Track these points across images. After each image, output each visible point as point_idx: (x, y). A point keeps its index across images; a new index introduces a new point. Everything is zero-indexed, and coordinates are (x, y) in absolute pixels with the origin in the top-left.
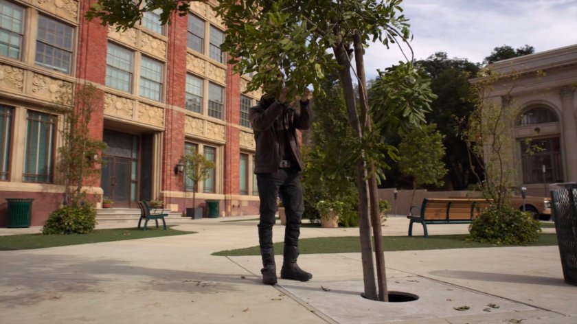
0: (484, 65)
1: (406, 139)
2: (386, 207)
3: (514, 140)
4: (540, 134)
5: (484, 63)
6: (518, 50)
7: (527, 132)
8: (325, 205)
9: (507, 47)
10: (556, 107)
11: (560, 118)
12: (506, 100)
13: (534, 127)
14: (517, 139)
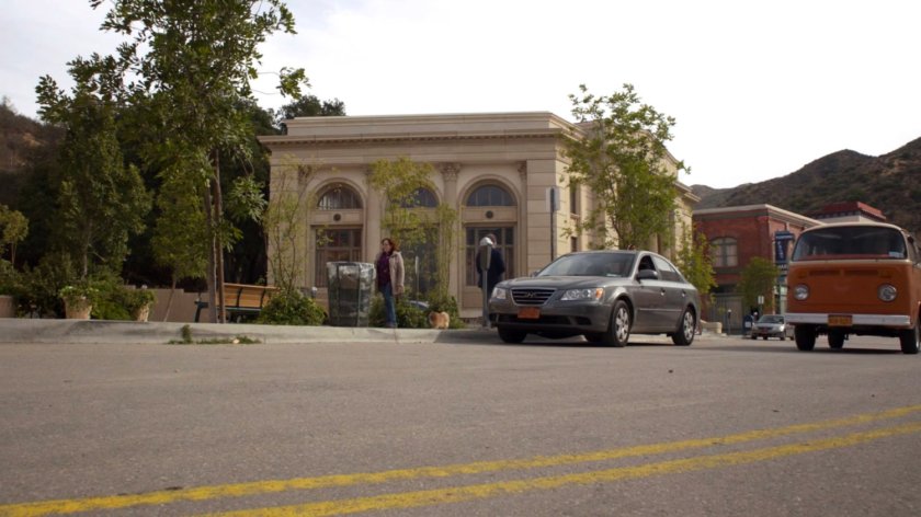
0: (280, 117)
1: (167, 213)
2: (152, 299)
3: (309, 228)
4: (341, 222)
5: (279, 113)
6: (326, 104)
7: (325, 218)
8: (74, 291)
9: (311, 97)
10: (361, 190)
11: (365, 206)
12: (304, 173)
13: (334, 213)
14: (313, 226)
